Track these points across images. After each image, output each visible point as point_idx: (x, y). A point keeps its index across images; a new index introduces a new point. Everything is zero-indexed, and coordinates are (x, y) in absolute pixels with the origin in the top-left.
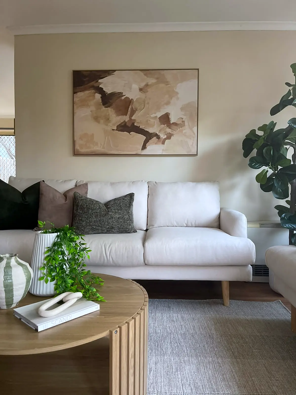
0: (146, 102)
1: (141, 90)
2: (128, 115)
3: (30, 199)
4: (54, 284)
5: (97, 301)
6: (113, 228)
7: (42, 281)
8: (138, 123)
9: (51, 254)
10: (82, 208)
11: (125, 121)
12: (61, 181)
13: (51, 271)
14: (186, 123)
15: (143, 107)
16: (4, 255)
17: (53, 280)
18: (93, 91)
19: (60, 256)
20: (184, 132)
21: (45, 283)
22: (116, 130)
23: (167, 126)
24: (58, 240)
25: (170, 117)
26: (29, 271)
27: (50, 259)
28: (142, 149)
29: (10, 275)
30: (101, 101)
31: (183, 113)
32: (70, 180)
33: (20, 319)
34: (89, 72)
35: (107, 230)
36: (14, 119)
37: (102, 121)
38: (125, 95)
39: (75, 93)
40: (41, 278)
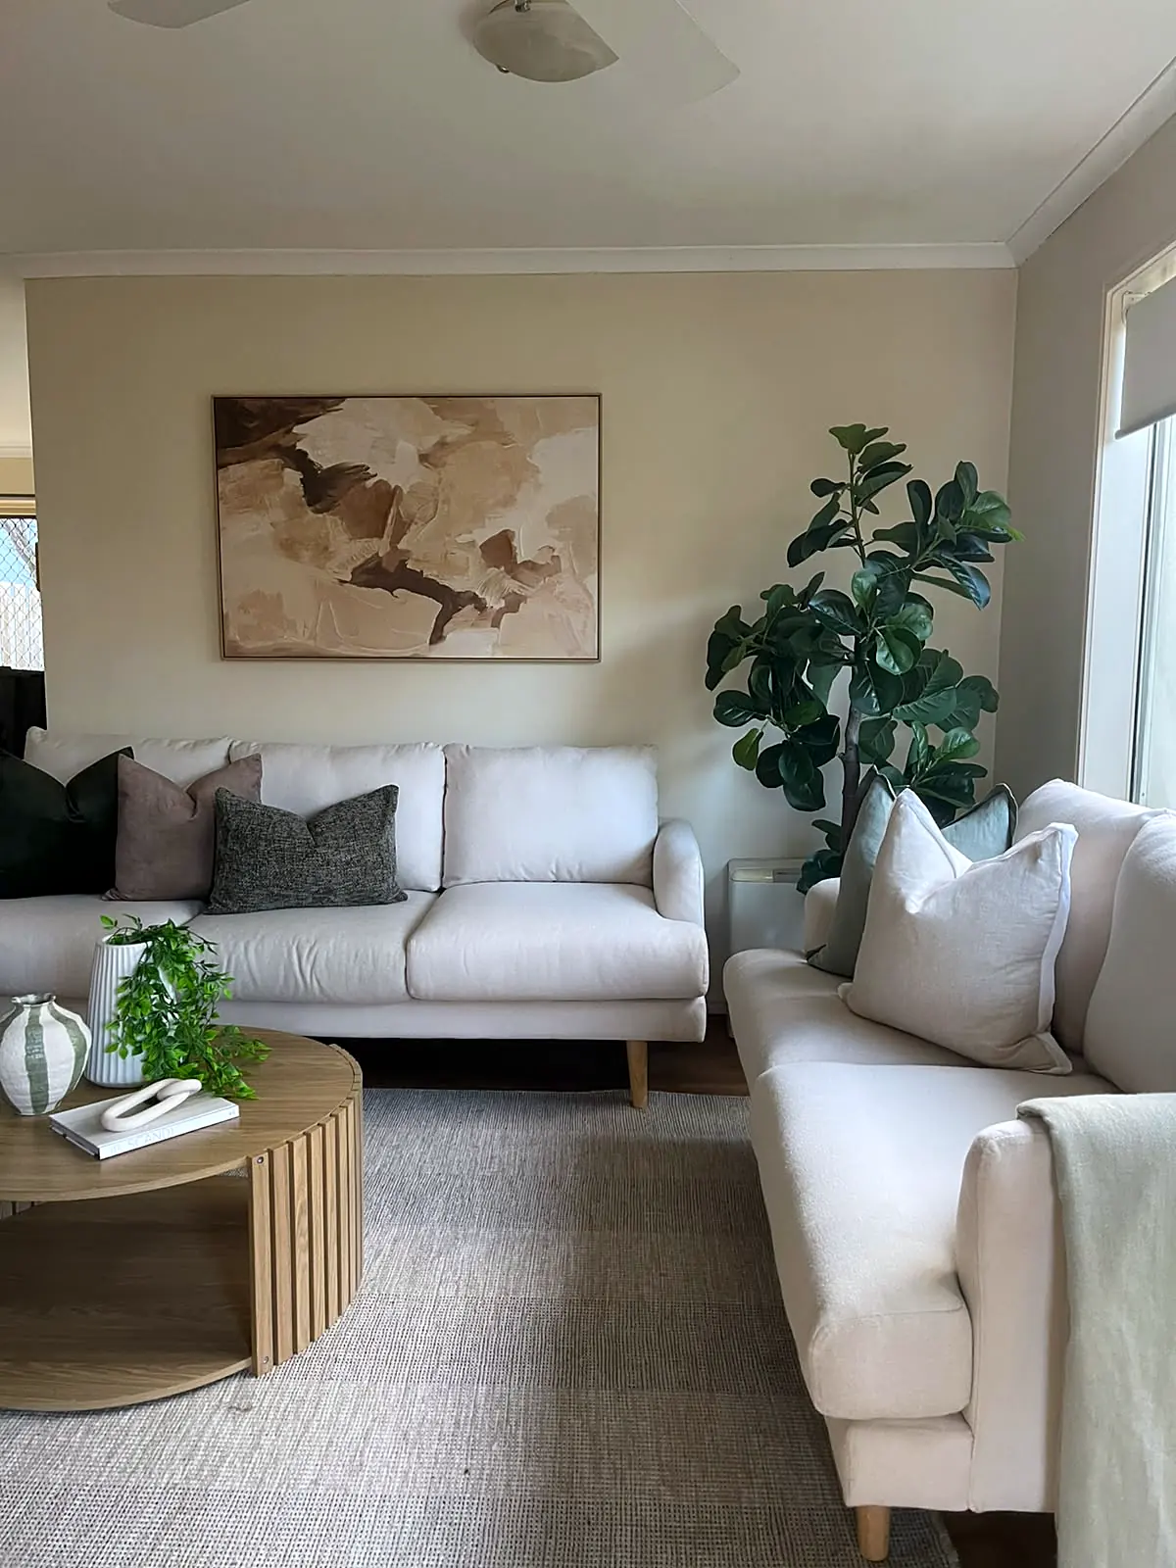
0: (441, 498)
1: (423, 458)
2: (385, 536)
3: (88, 807)
4: (142, 1061)
5: (239, 1097)
6: (330, 891)
7: (113, 1054)
8: (417, 560)
9: (131, 993)
10: (238, 838)
11: (377, 554)
12: (184, 743)
13: (133, 1030)
14: (564, 564)
15: (431, 512)
16: (24, 999)
17: (138, 1051)
18: (276, 460)
19: (153, 997)
20: (558, 589)
21: (120, 1059)
22: (350, 582)
23: (508, 572)
24: (147, 959)
25: (514, 543)
26: (82, 1034)
27: (129, 1004)
28: (431, 643)
29: (39, 1043)
30: (303, 493)
31: (556, 532)
32: (211, 741)
33: (64, 1136)
34: (263, 402)
35: (314, 898)
36: (36, 544)
37: (306, 555)
38: (376, 475)
39: (220, 465)
40: (111, 1048)
